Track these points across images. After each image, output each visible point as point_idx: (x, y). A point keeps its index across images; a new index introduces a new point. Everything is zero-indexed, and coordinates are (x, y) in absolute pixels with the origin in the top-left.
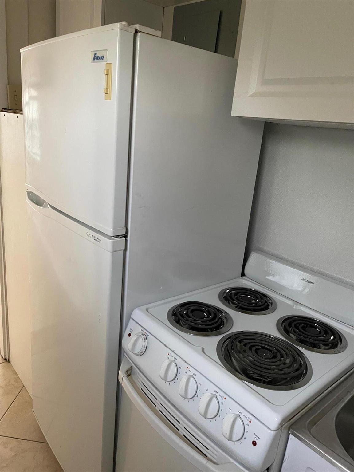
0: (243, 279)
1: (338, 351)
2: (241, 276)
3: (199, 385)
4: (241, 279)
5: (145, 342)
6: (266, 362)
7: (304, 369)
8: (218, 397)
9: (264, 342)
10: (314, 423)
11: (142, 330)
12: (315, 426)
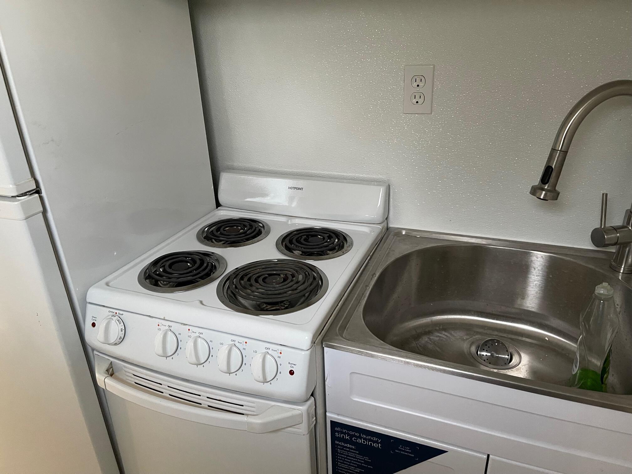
0: (220, 210)
1: (346, 250)
2: (217, 208)
3: (210, 343)
4: (217, 211)
5: (120, 323)
6: (279, 287)
7: (319, 280)
8: (237, 344)
9: (269, 269)
10: (343, 327)
11: (110, 312)
12: (345, 330)
